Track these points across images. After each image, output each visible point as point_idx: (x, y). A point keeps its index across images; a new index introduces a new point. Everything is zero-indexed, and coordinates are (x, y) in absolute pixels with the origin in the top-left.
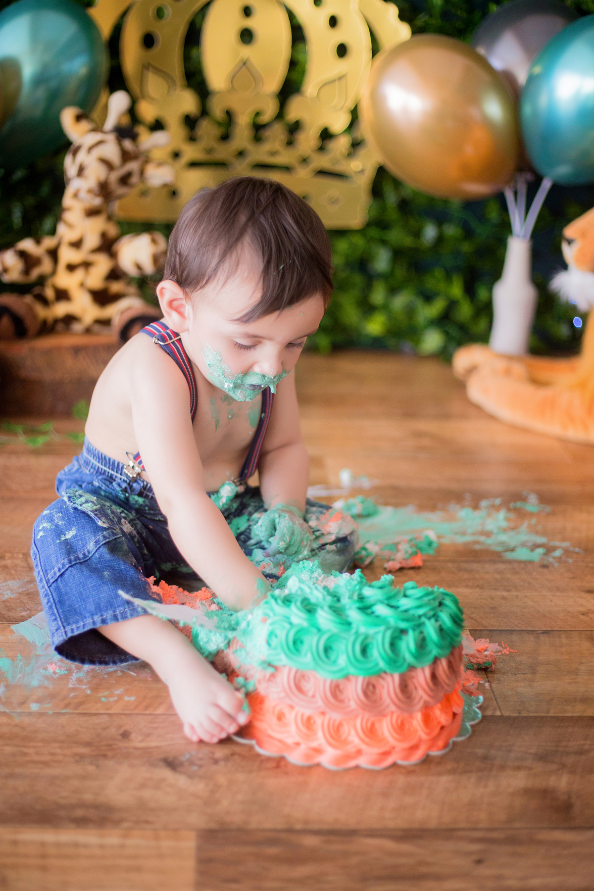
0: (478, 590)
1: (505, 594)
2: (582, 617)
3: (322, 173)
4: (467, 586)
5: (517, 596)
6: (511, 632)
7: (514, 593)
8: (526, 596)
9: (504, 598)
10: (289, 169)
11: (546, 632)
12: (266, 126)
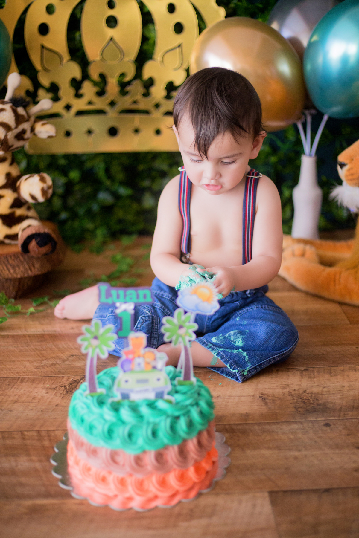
0: (276, 451)
1: (297, 453)
4: (268, 448)
5: (306, 455)
6: (300, 492)
7: (304, 453)
8: (313, 455)
9: (296, 458)
10: (147, 112)
11: (327, 491)
12: (129, 83)
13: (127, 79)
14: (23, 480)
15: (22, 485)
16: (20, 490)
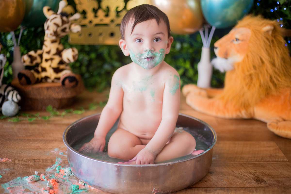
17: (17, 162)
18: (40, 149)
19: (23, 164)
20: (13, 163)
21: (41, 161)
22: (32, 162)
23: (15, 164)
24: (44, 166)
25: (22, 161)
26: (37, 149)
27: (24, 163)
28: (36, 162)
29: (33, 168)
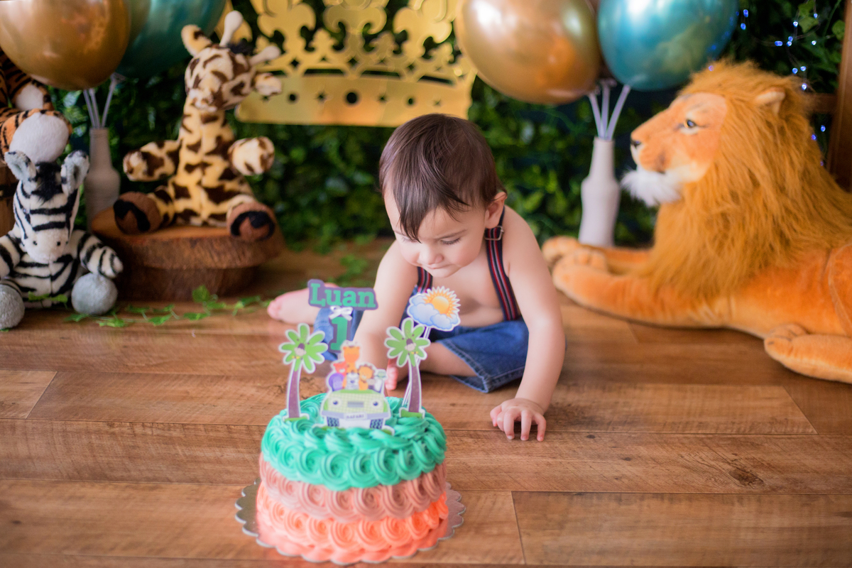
0: (527, 457)
1: (550, 460)
2: (615, 481)
3: (426, 78)
5: (560, 463)
6: (549, 493)
7: (559, 460)
8: (568, 463)
9: (549, 464)
10: (397, 75)
11: (580, 494)
12: (376, 36)
13: (374, 31)
14: (230, 468)
15: (228, 472)
16: (226, 477)
17: (138, 430)
18: (192, 398)
19: (155, 434)
20: (129, 431)
21: (202, 428)
22: (178, 430)
23: (135, 435)
24: (210, 440)
25: (151, 427)
26: (184, 398)
27: (159, 432)
28: (188, 429)
29: (185, 445)
